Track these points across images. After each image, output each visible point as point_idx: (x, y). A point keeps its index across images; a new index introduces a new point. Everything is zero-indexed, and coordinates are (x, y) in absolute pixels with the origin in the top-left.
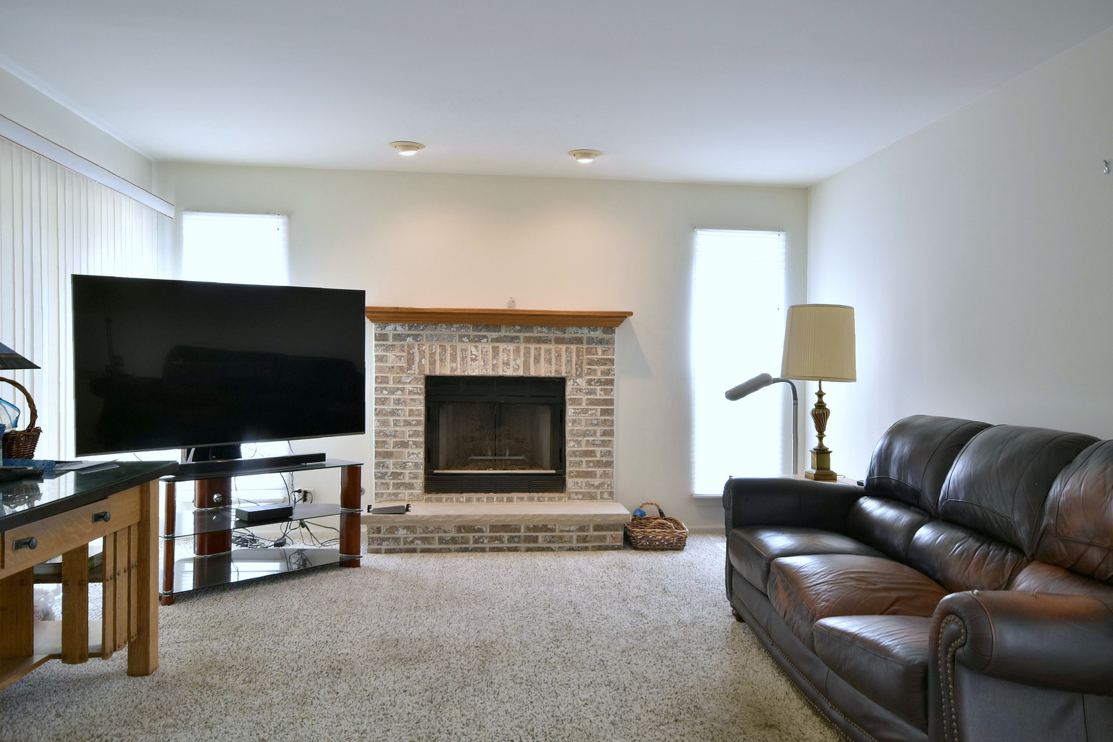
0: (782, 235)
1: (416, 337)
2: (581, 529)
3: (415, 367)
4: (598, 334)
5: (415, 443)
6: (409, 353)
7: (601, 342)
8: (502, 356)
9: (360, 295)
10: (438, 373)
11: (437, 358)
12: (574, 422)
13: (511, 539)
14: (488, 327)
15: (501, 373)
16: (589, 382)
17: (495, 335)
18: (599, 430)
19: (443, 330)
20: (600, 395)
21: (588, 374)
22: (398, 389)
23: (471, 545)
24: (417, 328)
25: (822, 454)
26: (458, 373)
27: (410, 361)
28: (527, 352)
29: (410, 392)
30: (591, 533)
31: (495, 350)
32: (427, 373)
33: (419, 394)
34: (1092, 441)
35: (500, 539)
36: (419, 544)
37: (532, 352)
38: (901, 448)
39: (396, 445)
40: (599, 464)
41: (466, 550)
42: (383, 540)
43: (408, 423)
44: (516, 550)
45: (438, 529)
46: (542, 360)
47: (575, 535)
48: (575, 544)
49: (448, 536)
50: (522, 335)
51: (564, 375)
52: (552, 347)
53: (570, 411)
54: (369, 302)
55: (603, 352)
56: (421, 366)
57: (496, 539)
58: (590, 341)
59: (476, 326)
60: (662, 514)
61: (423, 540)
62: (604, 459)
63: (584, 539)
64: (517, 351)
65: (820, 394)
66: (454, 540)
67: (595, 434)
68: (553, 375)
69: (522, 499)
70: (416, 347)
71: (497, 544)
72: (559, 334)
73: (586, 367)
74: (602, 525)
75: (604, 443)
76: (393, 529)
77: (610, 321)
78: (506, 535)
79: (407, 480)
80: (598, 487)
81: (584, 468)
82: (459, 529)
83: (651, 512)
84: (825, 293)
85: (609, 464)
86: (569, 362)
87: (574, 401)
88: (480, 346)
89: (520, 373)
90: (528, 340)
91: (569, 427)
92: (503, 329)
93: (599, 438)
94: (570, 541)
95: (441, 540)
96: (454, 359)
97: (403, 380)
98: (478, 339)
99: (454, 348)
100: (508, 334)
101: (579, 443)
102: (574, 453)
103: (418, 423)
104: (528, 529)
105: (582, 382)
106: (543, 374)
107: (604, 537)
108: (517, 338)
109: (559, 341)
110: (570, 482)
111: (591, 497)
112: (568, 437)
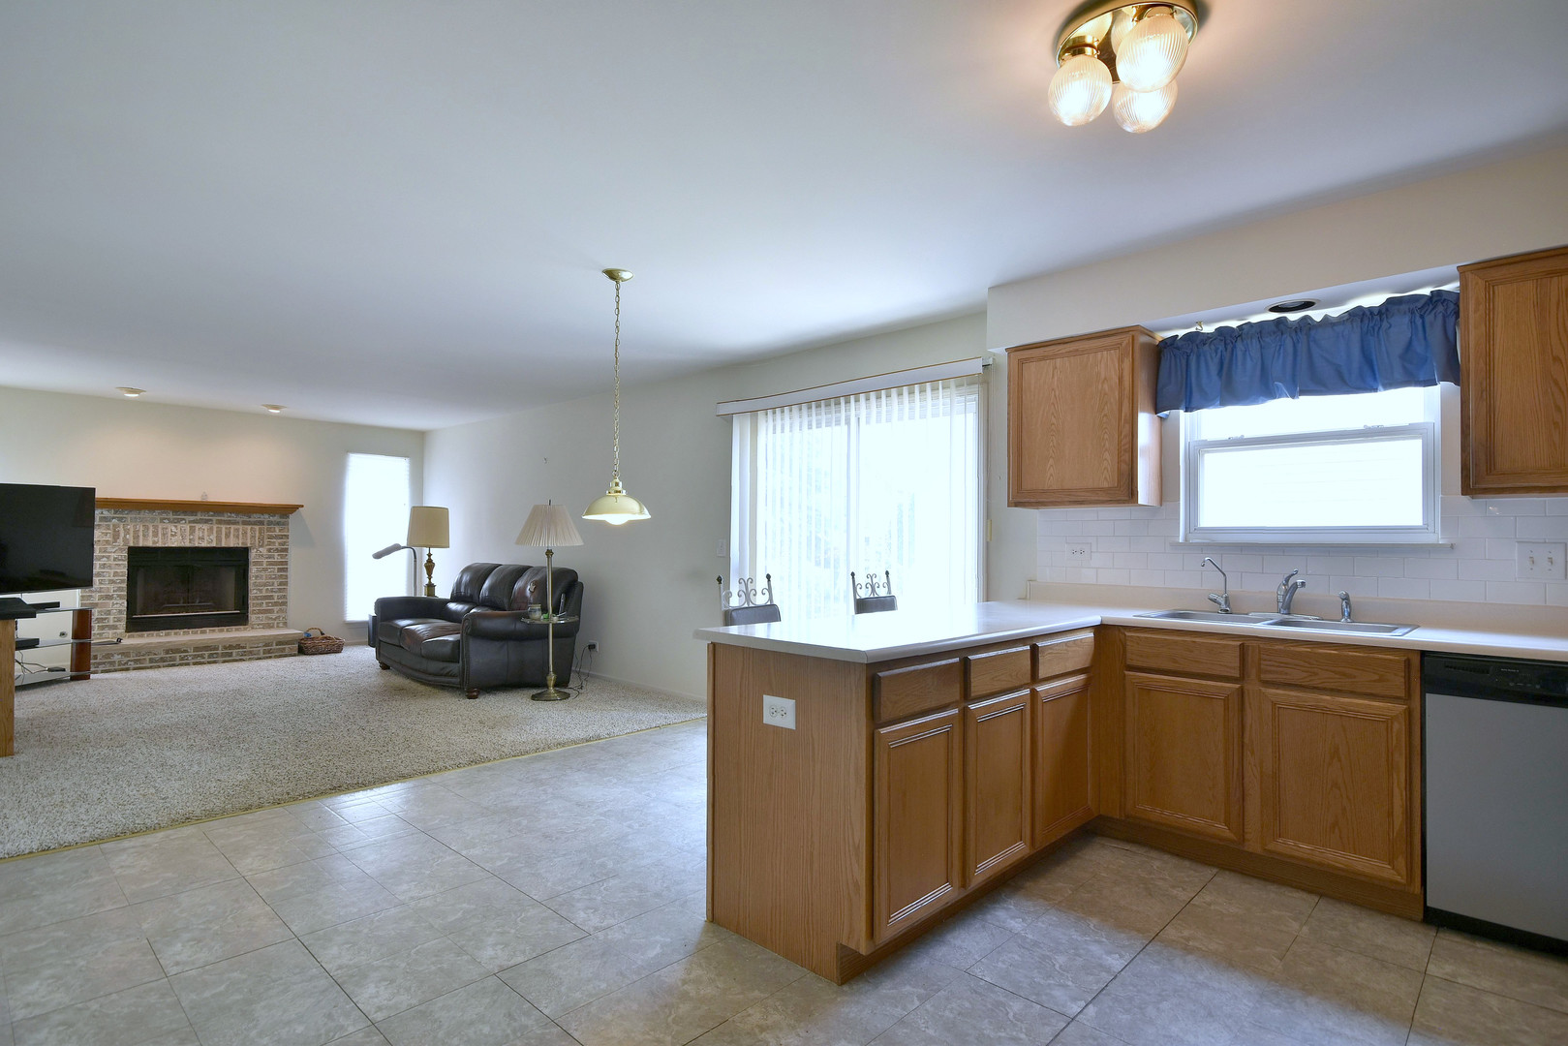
0: (407, 459)
1: (120, 519)
2: (266, 645)
3: (120, 541)
4: (276, 518)
5: (119, 596)
6: (115, 531)
7: (278, 524)
8: (198, 533)
9: (92, 491)
10: (141, 545)
11: (141, 534)
12: (257, 577)
13: (210, 656)
14: (185, 513)
15: (197, 545)
16: (269, 550)
17: (192, 518)
18: (276, 582)
19: (146, 514)
20: (277, 558)
21: (268, 545)
22: (103, 557)
23: (178, 662)
24: (121, 513)
25: (431, 587)
26: (160, 545)
27: (116, 537)
28: (219, 531)
29: (115, 559)
30: (274, 647)
31: (192, 530)
32: (132, 545)
33: (122, 560)
34: (530, 567)
35: (202, 656)
36: (132, 665)
37: (224, 530)
38: (466, 578)
39: (101, 598)
40: (276, 604)
41: (174, 665)
42: (99, 664)
43: (112, 582)
44: (215, 662)
45: (149, 653)
46: (232, 536)
47: (262, 650)
48: (262, 655)
49: (157, 657)
50: (214, 518)
51: (249, 545)
52: (240, 527)
53: (253, 570)
54: (98, 495)
55: (280, 531)
56: (125, 540)
57: (199, 656)
58: (270, 523)
59: (175, 512)
60: (322, 634)
61: (136, 661)
62: (280, 601)
63: (269, 652)
64: (211, 530)
65: (430, 555)
66: (162, 660)
67: (273, 585)
68: (240, 545)
69: (214, 631)
70: (122, 526)
71: (199, 660)
72: (246, 518)
73: (266, 541)
74: (282, 642)
75: (280, 590)
76: (109, 655)
77: (286, 511)
78: (207, 653)
79: (111, 623)
80: (275, 619)
81: (264, 607)
82: (167, 652)
83: (315, 634)
84: (433, 500)
85: (284, 604)
86: (253, 537)
87: (256, 563)
88: (179, 526)
89: (214, 545)
90: (220, 522)
91: (252, 581)
92: (199, 514)
93: (276, 586)
94: (258, 654)
95: (151, 661)
96: (155, 534)
97: (109, 550)
98: (179, 521)
99: (156, 527)
100: (203, 517)
101: (261, 591)
102: (257, 598)
103: (122, 581)
104: (225, 648)
105: (263, 550)
106: (232, 546)
107: (284, 649)
108: (211, 520)
109: (245, 523)
110: (252, 617)
111: (270, 626)
112: (251, 587)
